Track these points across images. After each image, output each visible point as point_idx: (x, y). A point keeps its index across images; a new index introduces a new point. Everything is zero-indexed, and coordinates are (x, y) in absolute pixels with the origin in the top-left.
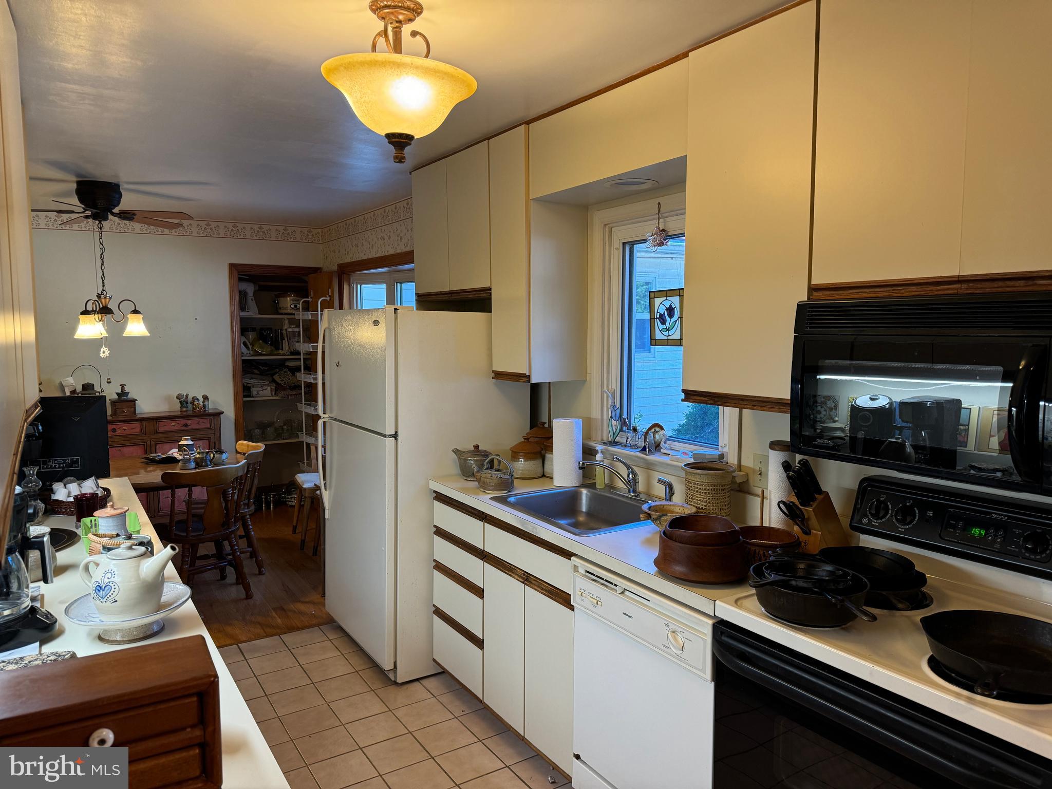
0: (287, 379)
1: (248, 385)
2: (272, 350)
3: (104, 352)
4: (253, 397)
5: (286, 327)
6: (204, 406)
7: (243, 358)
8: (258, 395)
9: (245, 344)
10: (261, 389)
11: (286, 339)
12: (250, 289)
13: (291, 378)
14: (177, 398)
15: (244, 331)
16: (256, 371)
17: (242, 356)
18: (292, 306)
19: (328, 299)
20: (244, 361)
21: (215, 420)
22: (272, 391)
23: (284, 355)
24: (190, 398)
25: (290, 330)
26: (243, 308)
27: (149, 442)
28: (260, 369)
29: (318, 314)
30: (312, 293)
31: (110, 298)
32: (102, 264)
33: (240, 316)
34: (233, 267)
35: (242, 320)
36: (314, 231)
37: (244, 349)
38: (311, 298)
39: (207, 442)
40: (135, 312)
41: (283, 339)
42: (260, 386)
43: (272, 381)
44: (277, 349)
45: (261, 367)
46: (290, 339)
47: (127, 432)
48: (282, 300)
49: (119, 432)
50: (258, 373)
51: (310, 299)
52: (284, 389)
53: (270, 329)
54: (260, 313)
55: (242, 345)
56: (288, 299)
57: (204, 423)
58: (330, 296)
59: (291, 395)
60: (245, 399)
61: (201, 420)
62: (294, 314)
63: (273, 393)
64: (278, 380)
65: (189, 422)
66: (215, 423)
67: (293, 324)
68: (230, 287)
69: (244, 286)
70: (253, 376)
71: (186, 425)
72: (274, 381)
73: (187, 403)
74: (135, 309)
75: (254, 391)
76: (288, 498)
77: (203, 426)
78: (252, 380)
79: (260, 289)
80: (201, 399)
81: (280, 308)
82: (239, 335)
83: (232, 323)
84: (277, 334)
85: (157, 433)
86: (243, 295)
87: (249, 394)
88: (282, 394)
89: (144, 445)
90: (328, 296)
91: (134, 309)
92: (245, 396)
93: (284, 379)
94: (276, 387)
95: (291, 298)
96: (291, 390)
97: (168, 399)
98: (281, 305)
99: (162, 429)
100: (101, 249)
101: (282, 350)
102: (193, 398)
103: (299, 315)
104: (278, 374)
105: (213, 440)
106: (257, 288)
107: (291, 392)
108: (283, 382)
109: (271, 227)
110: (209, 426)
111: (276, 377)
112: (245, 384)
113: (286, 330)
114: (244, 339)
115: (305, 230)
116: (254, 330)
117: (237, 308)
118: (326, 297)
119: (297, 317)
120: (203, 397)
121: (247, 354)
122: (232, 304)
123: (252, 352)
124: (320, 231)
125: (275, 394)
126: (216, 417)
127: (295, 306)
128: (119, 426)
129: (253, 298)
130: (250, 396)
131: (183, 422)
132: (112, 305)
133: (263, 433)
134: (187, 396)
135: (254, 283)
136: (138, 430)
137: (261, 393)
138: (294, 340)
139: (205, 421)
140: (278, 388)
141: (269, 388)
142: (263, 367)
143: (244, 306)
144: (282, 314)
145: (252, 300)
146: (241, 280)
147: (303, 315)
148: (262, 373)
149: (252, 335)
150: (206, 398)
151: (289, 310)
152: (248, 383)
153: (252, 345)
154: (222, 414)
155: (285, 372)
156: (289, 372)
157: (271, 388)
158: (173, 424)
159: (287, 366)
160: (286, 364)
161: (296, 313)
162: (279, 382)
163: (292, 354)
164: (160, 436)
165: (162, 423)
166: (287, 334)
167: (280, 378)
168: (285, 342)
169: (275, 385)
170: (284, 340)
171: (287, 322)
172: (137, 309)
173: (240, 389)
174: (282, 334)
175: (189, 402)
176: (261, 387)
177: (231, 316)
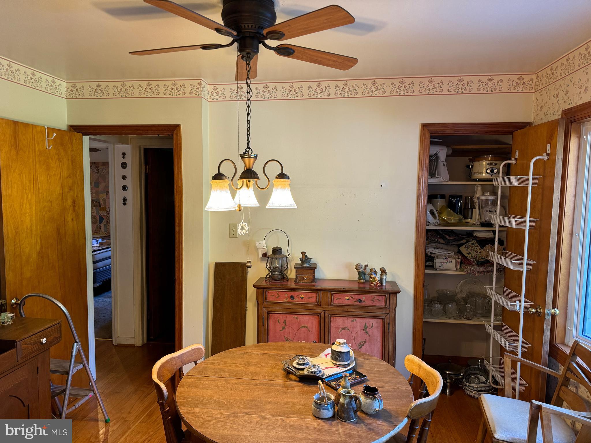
0: (474, 252)
1: (432, 255)
2: (460, 220)
3: (242, 228)
4: (436, 270)
5: (478, 194)
6: (381, 280)
7: (428, 228)
8: (441, 268)
9: (432, 212)
10: (445, 261)
11: (477, 207)
12: (442, 152)
13: (479, 251)
14: (356, 268)
15: (431, 198)
16: (441, 241)
17: (427, 225)
18: (489, 171)
19: (545, 158)
20: (428, 231)
21: (391, 299)
22: (456, 264)
23: (473, 225)
24: (368, 271)
25: (483, 198)
26: (432, 173)
27: (323, 314)
28: (447, 239)
29: (528, 179)
30: (517, 153)
31: (256, 157)
32: (249, 114)
33: (428, 182)
34: (425, 127)
35: (431, 187)
36: (526, 78)
37: (430, 218)
38: (516, 159)
39: (380, 321)
40: (282, 176)
41: (473, 207)
42: (445, 257)
43: (458, 252)
44: (466, 217)
45: (447, 237)
46: (482, 208)
47: (304, 301)
48: (476, 164)
49: (296, 300)
50: (444, 242)
51: (513, 162)
52: (470, 263)
53: (460, 196)
54: (451, 179)
55: (428, 212)
56: (484, 163)
57: (379, 301)
58: (548, 155)
59: (479, 272)
60: (426, 271)
61: (376, 297)
62: (491, 180)
63: (458, 266)
64: (465, 253)
65: (363, 298)
66: (391, 302)
67: (486, 192)
68: (420, 150)
69: (436, 150)
70: (439, 245)
71: (360, 300)
72: (460, 252)
73: (365, 274)
74: (282, 172)
75: (438, 262)
76: (466, 386)
77: (377, 304)
78: (436, 250)
79: (454, 154)
80: (379, 272)
81: (474, 174)
82: (426, 202)
83: (418, 190)
84: (468, 202)
85: (331, 305)
86: (433, 160)
87: (432, 264)
88: (468, 269)
89: (318, 315)
90: (545, 154)
91: (280, 172)
92: (427, 267)
93: (472, 252)
94: (461, 260)
95: (488, 162)
96: (478, 266)
97: (348, 266)
98: (475, 170)
99: (336, 302)
100: (249, 93)
101: (471, 218)
102: (371, 270)
103: (498, 180)
104: (464, 246)
105: (387, 321)
106: (450, 152)
107: (478, 269)
108: (470, 255)
109: (471, 78)
110: (383, 304)
111: (463, 249)
112: (429, 254)
113: (479, 198)
114: (430, 207)
115: (515, 78)
116: (443, 197)
117: (426, 173)
118: (542, 155)
119: (495, 183)
120: (381, 269)
121: (433, 223)
122: (420, 169)
123: (438, 222)
124: (534, 77)
125: (460, 267)
126: (392, 296)
127: (492, 171)
128: (296, 294)
129: (445, 163)
130: (433, 267)
131: (357, 297)
132: (257, 168)
133: (444, 309)
134: (366, 267)
135: (447, 146)
136: (313, 300)
137: (444, 265)
138: (486, 209)
139: (381, 298)
140: (464, 261)
141: (454, 261)
142: (449, 236)
143: (434, 172)
144: (475, 180)
145: (444, 165)
146: (432, 143)
147: (503, 180)
148: (448, 243)
149: (440, 203)
150: (383, 271)
151: (484, 176)
152: (431, 253)
153: (440, 213)
154: (399, 293)
155: (473, 244)
156: (477, 244)
157: (456, 261)
158: (347, 298)
159: (476, 236)
160: (474, 235)
161: (494, 178)
162: (466, 255)
163: (483, 225)
164: (334, 308)
165: (337, 296)
166: (479, 202)
167: (467, 250)
168: (476, 211)
169: (460, 257)
170: (475, 208)
171: (479, 188)
172: (284, 172)
173: (422, 258)
174: (473, 202)
175: (367, 274)
176: (446, 259)
177: (419, 182)
